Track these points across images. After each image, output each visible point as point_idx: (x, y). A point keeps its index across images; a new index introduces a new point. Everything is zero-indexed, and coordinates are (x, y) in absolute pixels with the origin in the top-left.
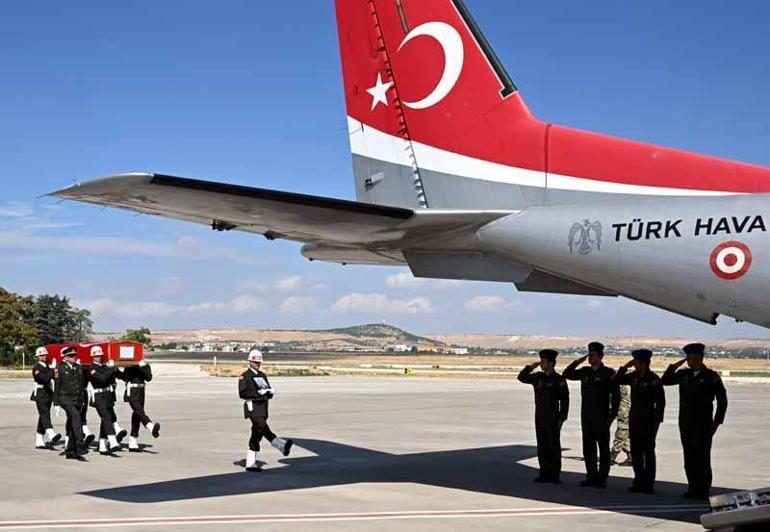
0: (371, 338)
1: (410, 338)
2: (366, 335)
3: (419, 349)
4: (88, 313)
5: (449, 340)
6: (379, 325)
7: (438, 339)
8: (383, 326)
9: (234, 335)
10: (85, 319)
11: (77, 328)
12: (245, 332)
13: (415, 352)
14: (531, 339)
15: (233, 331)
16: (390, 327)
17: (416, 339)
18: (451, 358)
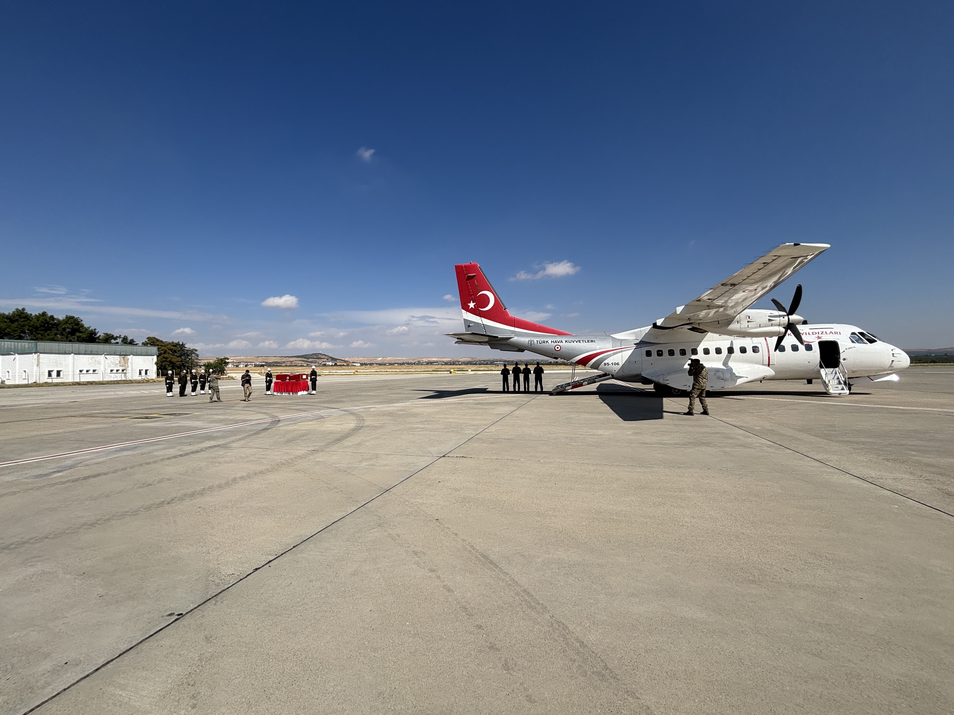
0: (315, 360)
1: (333, 359)
2: (311, 358)
3: (338, 364)
4: (196, 350)
5: (351, 360)
6: (318, 354)
7: (346, 360)
8: (320, 354)
9: (243, 359)
10: (194, 353)
11: (190, 357)
12: (249, 358)
13: (336, 365)
14: (387, 359)
15: (242, 357)
16: (324, 355)
17: (336, 360)
18: (353, 367)
